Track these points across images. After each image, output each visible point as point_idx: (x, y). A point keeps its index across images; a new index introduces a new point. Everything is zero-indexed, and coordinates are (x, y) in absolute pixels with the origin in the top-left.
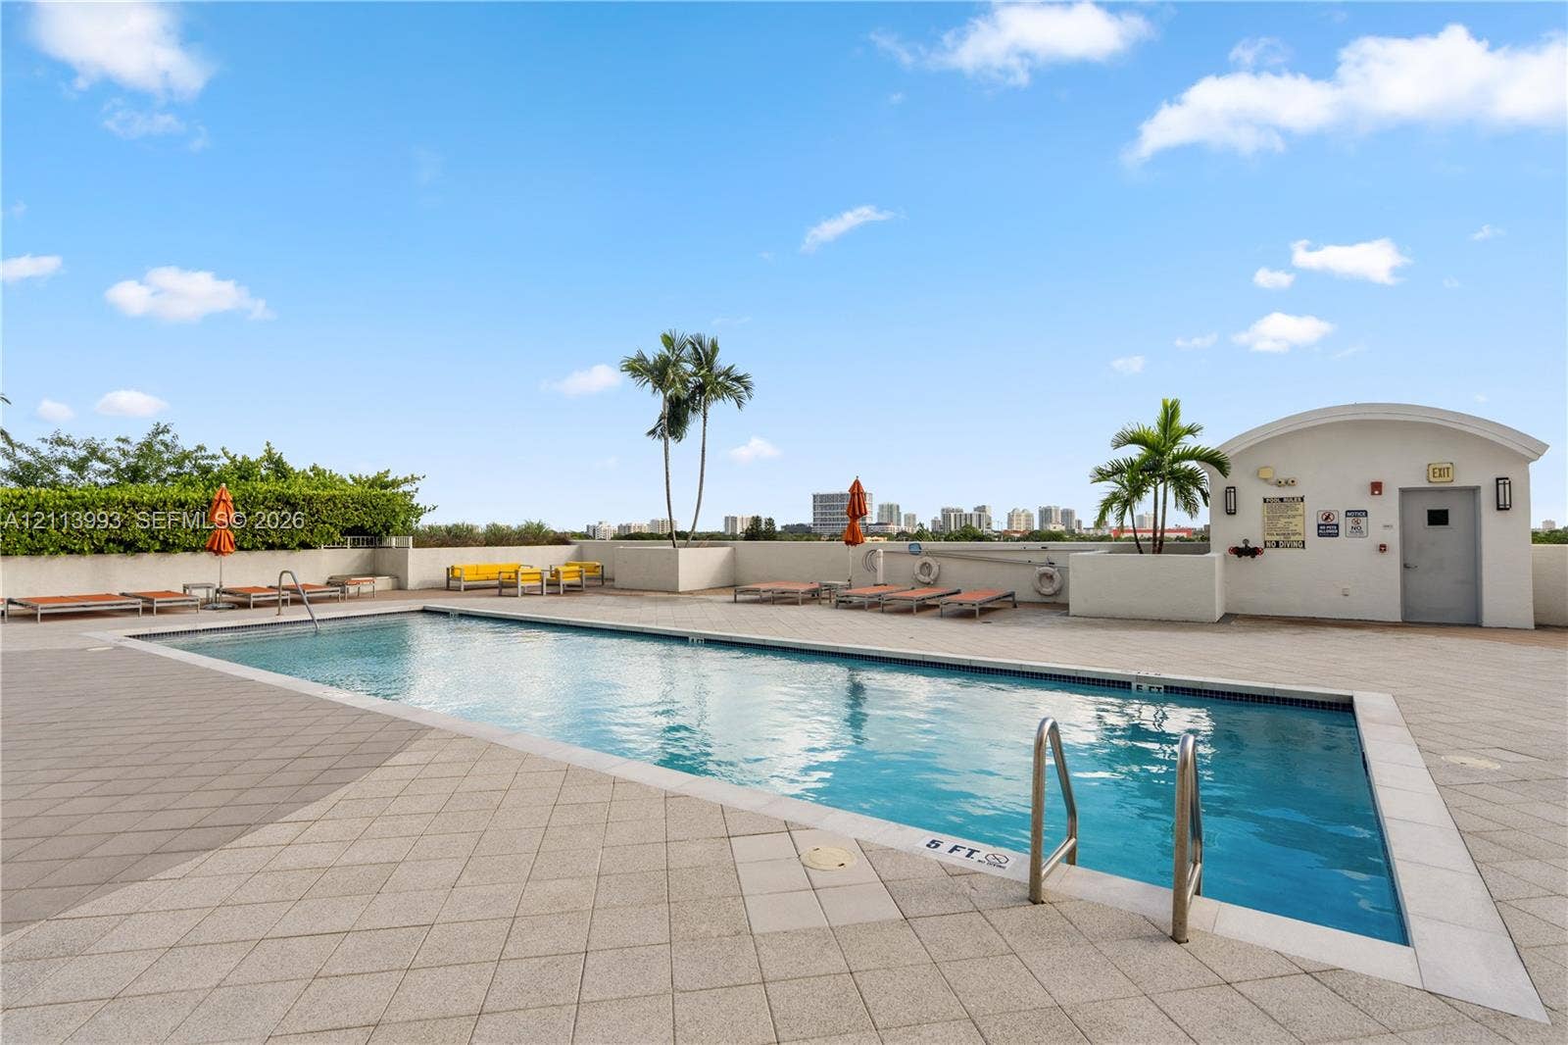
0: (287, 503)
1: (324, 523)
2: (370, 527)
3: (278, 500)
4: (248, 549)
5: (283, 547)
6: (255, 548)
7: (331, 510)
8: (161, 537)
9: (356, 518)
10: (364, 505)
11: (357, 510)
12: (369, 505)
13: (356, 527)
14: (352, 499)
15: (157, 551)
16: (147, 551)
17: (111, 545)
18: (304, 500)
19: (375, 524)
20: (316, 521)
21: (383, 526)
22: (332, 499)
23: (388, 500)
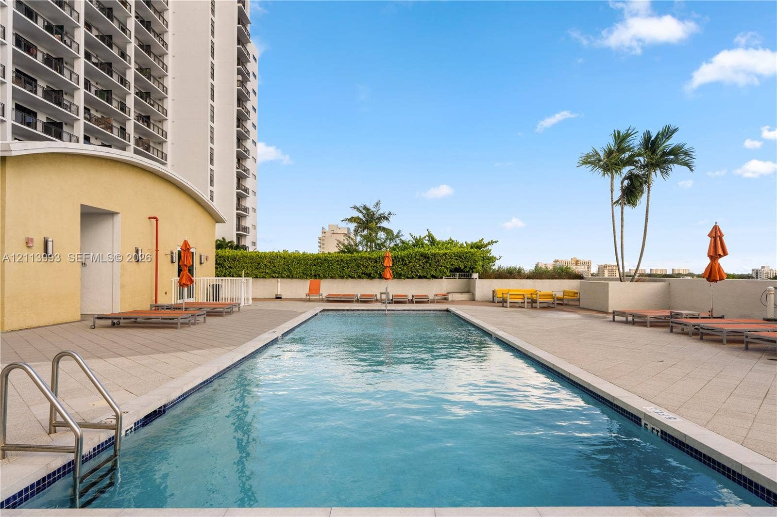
0: (425, 257)
1: (441, 266)
2: (464, 269)
3: (422, 256)
4: (410, 278)
5: (425, 277)
6: (413, 278)
7: (444, 260)
8: (379, 273)
9: (457, 263)
10: (460, 257)
11: (457, 259)
12: (463, 257)
13: (456, 268)
14: (454, 254)
15: (378, 278)
16: (374, 278)
17: (363, 275)
18: (432, 256)
19: (465, 267)
20: (438, 265)
21: (470, 268)
22: (445, 254)
23: (472, 255)
